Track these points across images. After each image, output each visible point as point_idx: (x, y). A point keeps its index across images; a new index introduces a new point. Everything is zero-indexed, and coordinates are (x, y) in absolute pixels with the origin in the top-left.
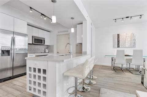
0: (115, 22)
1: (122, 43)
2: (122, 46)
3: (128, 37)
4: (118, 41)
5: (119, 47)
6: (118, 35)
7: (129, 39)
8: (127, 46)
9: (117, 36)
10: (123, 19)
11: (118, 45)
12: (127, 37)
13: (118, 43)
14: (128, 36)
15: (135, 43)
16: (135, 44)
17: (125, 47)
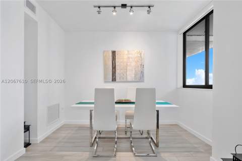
0: (99, 12)
1: (122, 71)
2: (120, 78)
3: (131, 60)
4: (114, 68)
5: (115, 81)
6: (114, 53)
7: (133, 64)
8: (129, 78)
9: (111, 54)
10: (115, 7)
11: (113, 76)
12: (129, 58)
13: (114, 70)
14: (130, 56)
15: (142, 73)
16: (143, 76)
17: (125, 80)
